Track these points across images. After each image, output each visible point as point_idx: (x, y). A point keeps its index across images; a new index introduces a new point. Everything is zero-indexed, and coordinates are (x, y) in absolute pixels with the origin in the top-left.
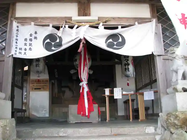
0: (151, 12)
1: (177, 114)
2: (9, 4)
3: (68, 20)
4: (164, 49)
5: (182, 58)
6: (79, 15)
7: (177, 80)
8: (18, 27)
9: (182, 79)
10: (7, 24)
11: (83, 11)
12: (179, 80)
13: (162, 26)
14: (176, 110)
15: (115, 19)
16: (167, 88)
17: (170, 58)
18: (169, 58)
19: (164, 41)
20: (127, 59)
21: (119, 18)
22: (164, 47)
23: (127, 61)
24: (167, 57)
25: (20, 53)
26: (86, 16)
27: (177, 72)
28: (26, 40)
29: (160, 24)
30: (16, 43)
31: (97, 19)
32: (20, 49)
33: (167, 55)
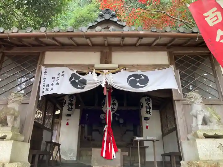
0: (169, 59)
1: (198, 163)
2: (39, 53)
3: (90, 68)
4: (183, 93)
5: (201, 102)
6: (101, 63)
7: (197, 125)
8: (46, 70)
9: (202, 124)
10: (36, 70)
11: (105, 60)
12: (199, 125)
13: (180, 72)
14: (198, 159)
15: (134, 66)
16: (188, 133)
17: (189, 103)
18: (187, 103)
19: (182, 87)
20: (148, 102)
21: (138, 65)
22: (182, 91)
23: (148, 105)
24: (186, 101)
25: (47, 90)
26: (107, 64)
27: (196, 117)
28: (53, 78)
29: (178, 70)
30: (44, 81)
31: (117, 66)
32: (48, 85)
33: (186, 100)
